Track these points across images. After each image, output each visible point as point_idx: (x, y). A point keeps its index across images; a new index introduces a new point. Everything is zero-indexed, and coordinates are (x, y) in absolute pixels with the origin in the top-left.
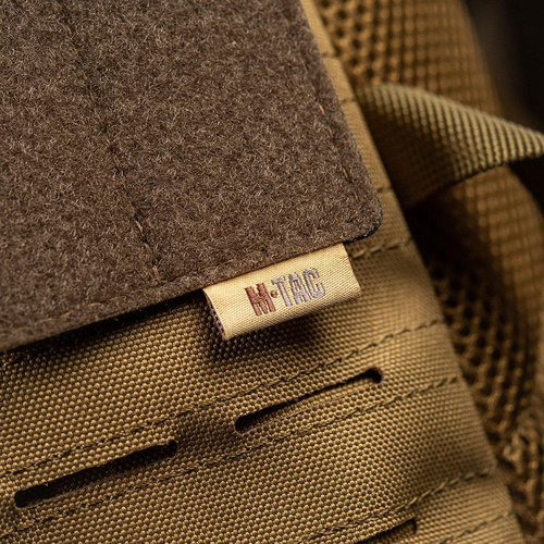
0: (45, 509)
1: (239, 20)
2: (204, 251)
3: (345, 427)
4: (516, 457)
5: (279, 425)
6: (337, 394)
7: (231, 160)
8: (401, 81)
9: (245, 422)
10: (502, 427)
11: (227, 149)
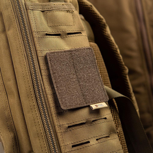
0: (70, 129)
1: (94, 75)
2: (90, 101)
3: (103, 123)
4: (118, 132)
5: (96, 122)
6: (102, 120)
7: (93, 91)
8: (106, 85)
9: (93, 121)
10: (117, 128)
11: (93, 90)
